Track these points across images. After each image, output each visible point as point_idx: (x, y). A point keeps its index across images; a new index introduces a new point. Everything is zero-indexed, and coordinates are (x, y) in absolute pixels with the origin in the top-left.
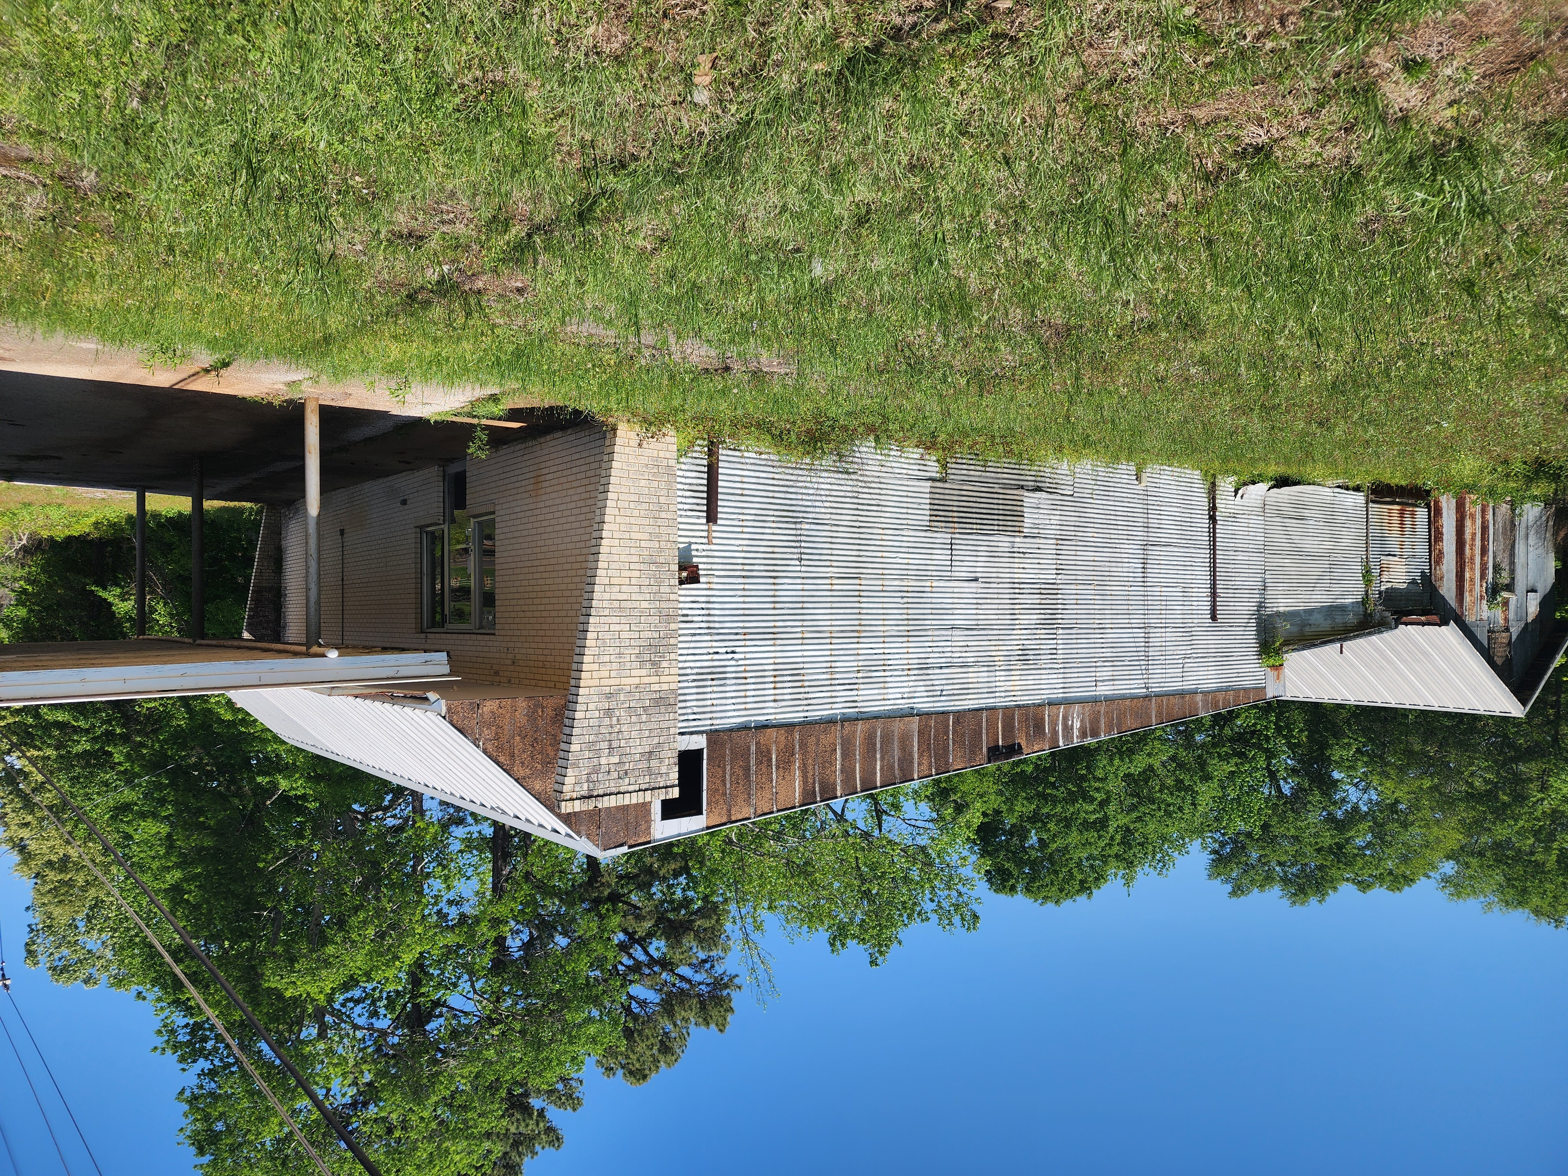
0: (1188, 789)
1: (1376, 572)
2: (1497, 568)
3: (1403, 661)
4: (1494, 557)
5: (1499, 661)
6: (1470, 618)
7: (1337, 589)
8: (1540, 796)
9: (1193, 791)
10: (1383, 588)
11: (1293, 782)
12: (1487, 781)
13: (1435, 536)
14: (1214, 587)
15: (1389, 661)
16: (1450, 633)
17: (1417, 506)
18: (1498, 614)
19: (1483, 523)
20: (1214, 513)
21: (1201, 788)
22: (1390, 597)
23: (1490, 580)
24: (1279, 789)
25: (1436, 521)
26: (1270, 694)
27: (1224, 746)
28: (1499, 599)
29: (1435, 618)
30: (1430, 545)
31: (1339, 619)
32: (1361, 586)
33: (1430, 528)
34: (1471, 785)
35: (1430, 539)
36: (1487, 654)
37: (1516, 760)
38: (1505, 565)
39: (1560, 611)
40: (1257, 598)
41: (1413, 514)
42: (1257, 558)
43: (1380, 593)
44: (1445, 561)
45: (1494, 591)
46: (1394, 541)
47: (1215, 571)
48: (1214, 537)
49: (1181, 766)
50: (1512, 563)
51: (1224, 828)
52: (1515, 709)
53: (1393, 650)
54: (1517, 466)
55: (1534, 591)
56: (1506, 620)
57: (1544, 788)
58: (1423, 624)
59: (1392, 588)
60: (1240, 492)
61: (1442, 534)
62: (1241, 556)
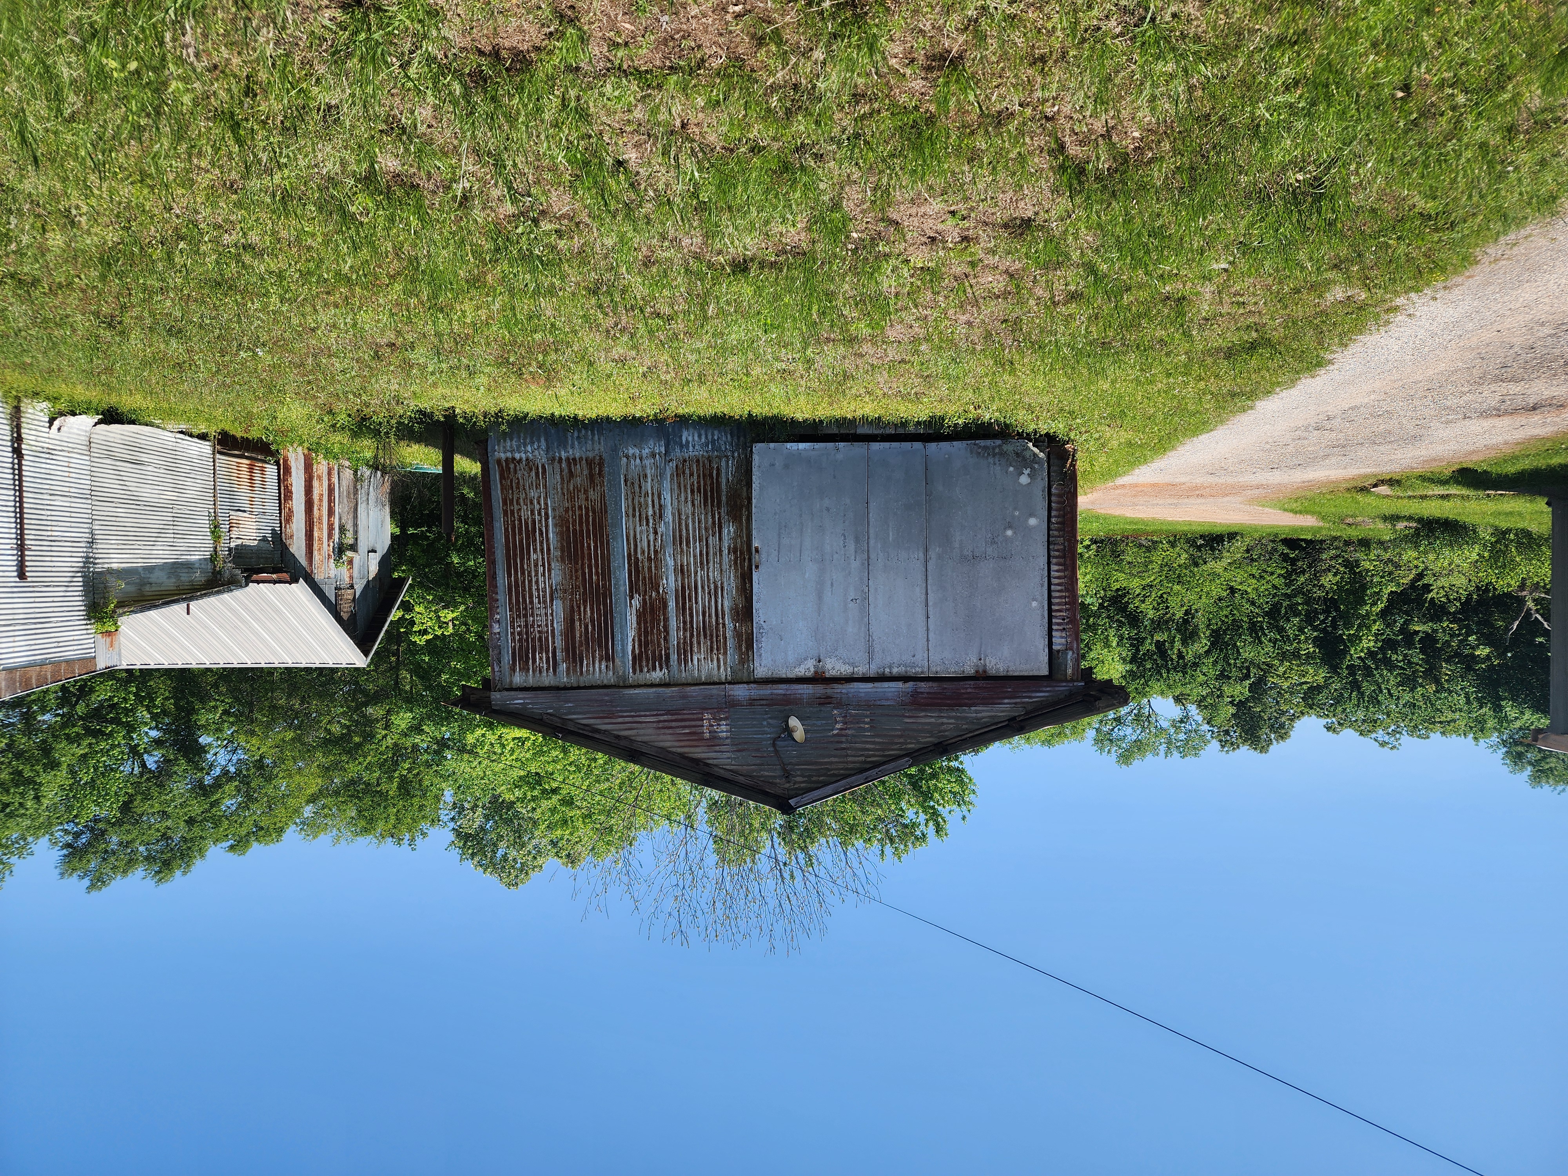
0: (30, 781)
1: (225, 528)
2: (342, 529)
3: (257, 620)
4: (340, 519)
5: (345, 616)
6: (319, 576)
7: (182, 545)
8: (384, 732)
9: (35, 783)
10: (233, 545)
11: (158, 754)
12: (343, 726)
13: (284, 495)
14: (21, 537)
15: (243, 621)
16: (300, 590)
17: (265, 462)
18: (344, 571)
19: (329, 485)
20: (19, 445)
21: (43, 778)
22: (240, 555)
23: (337, 540)
24: (143, 765)
25: (285, 480)
26: (101, 664)
27: (74, 726)
28: (345, 558)
29: (285, 576)
30: (280, 503)
31: (185, 577)
32: (209, 543)
33: (279, 486)
34: (329, 732)
35: (280, 496)
36: (334, 609)
37: (366, 704)
38: (349, 526)
39: (397, 571)
40: (81, 551)
41: (262, 470)
42: (82, 506)
43: (230, 549)
44: (294, 519)
45: (340, 550)
46: (243, 494)
47: (22, 518)
48: (20, 475)
49: (19, 755)
50: (355, 525)
51: (76, 816)
52: (360, 660)
53: (247, 609)
54: (342, 418)
55: (374, 551)
56: (351, 577)
57: (387, 727)
58: (275, 582)
59: (242, 545)
60: (57, 423)
61: (291, 492)
62: (59, 502)
